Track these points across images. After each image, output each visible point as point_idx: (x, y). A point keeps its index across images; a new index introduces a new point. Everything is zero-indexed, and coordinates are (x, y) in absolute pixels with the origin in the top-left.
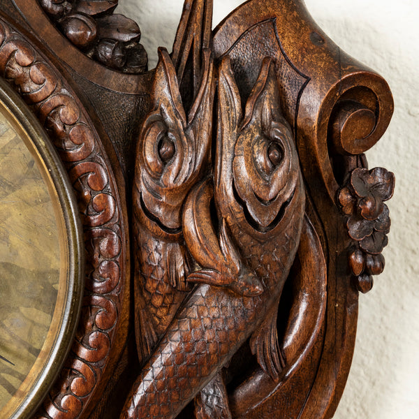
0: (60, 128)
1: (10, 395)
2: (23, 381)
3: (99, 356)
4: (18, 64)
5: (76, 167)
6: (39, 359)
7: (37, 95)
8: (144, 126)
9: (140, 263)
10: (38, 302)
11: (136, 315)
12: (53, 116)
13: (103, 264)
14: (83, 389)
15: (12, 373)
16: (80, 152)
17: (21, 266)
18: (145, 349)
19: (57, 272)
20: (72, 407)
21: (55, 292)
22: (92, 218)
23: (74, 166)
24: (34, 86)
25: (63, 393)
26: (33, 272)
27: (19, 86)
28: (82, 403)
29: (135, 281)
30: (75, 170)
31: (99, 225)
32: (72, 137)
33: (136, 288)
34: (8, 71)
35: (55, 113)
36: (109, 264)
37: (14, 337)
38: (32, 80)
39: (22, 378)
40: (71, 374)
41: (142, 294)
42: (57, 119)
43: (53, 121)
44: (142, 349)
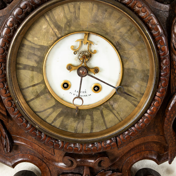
0: (150, 26)
1: (135, 107)
2: (139, 103)
3: (163, 95)
4: (138, 7)
5: (156, 38)
6: (143, 96)
7: (143, 16)
8: (174, 22)
9: (173, 65)
10: (143, 80)
11: (171, 80)
12: (149, 23)
13: (164, 68)
14: (158, 105)
15: (135, 101)
16: (157, 34)
17: (137, 69)
18: (173, 90)
19: (148, 70)
20: (155, 110)
21: (148, 76)
22: (161, 54)
23: (155, 38)
24: (143, 14)
25: (152, 106)
26: (141, 70)
27: (137, 14)
28: (158, 108)
29: (171, 71)
30: (155, 39)
31: (163, 56)
32: (155, 29)
33: (171, 73)
34: (134, 9)
35: (149, 22)
36: (166, 67)
37: (135, 90)
38: (142, 12)
39: (139, 102)
40: (154, 100)
41: (173, 74)
42: (150, 23)
43: (148, 24)
44: (172, 90)
